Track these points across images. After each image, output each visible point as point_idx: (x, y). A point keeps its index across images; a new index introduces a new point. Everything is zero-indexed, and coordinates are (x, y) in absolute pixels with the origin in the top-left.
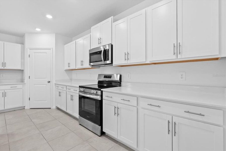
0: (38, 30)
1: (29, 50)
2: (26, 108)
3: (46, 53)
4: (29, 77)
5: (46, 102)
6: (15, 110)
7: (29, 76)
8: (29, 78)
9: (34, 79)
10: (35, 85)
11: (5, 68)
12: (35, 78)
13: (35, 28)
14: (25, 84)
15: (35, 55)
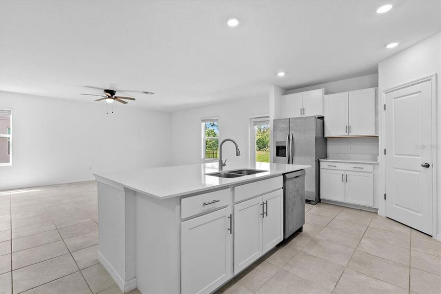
0: (392, 46)
1: (384, 94)
2: (379, 212)
3: (420, 92)
4: (385, 152)
5: (421, 215)
6: (361, 210)
7: (385, 150)
8: (385, 154)
9: (395, 156)
10: (396, 170)
11: (351, 135)
12: (396, 154)
13: (385, 46)
14: (378, 164)
15: (395, 101)
